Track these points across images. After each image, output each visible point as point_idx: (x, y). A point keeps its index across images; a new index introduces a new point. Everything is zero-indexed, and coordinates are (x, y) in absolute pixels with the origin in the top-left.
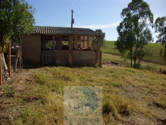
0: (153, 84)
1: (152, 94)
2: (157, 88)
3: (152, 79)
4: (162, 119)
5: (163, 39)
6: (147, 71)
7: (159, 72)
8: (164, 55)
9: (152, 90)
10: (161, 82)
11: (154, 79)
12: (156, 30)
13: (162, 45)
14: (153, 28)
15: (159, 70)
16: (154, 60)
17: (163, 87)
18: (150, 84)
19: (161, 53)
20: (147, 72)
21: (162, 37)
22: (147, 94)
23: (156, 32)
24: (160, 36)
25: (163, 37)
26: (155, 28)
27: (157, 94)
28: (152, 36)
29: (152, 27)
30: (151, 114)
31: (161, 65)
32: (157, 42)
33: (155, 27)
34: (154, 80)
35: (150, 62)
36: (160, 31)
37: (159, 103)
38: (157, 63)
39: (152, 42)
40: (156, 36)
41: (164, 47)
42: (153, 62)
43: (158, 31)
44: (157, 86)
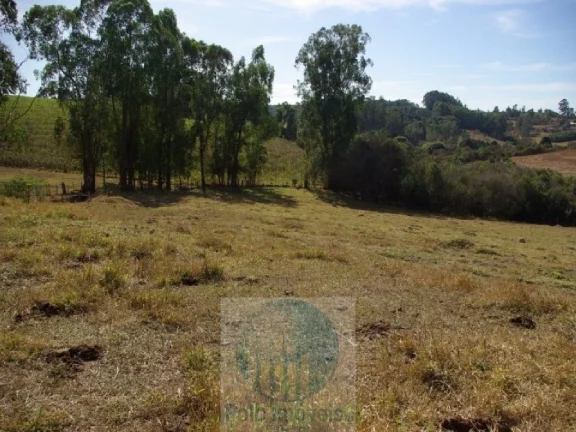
0: (30, 244)
1: (29, 276)
2: (46, 251)
3: (28, 227)
4: (60, 351)
5: (61, 84)
6: (8, 200)
7: (60, 198)
8: (69, 139)
9: (27, 263)
10: (60, 231)
11: (34, 224)
12: (33, 49)
13: (61, 105)
14: (22, 41)
15: (60, 191)
16: (37, 158)
17: (63, 247)
18: (22, 246)
19: (58, 130)
20: (8, 205)
21: (56, 78)
22: (9, 281)
23: (32, 56)
24: (49, 71)
25: (60, 78)
26: (30, 42)
27: (46, 273)
28: (18, 72)
29: (18, 38)
30: (24, 349)
31: (65, 172)
32: (43, 92)
33: (27, 39)
34: (33, 228)
35: (25, 165)
36: (46, 56)
37: (52, 301)
38: (49, 167)
39: (22, 94)
40: (36, 72)
41: (67, 111)
42: (39, 166)
43: (39, 56)
44: (43, 246)
